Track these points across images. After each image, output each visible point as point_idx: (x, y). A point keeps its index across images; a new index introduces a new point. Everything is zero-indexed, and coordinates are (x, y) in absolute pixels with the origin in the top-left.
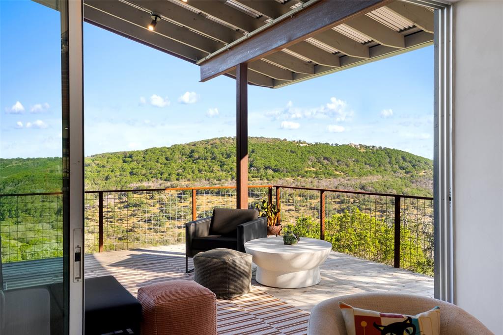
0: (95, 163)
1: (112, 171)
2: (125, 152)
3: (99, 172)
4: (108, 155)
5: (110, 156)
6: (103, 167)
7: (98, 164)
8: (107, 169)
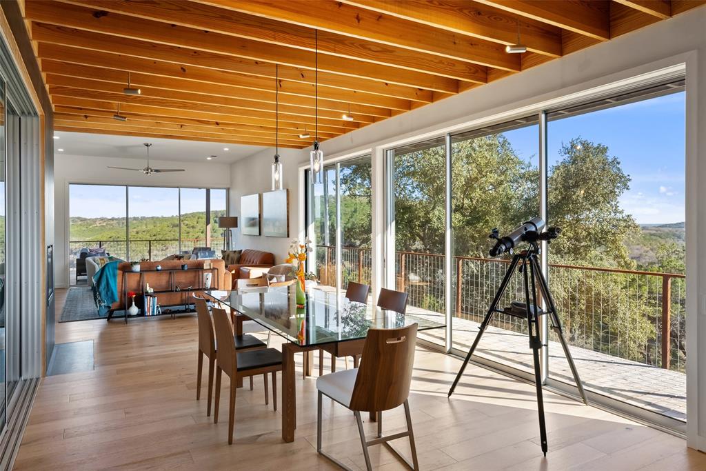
0: (184, 224)
1: (202, 232)
2: (216, 211)
3: (188, 233)
4: (198, 215)
5: (201, 215)
6: (193, 227)
7: (187, 225)
8: (197, 230)
